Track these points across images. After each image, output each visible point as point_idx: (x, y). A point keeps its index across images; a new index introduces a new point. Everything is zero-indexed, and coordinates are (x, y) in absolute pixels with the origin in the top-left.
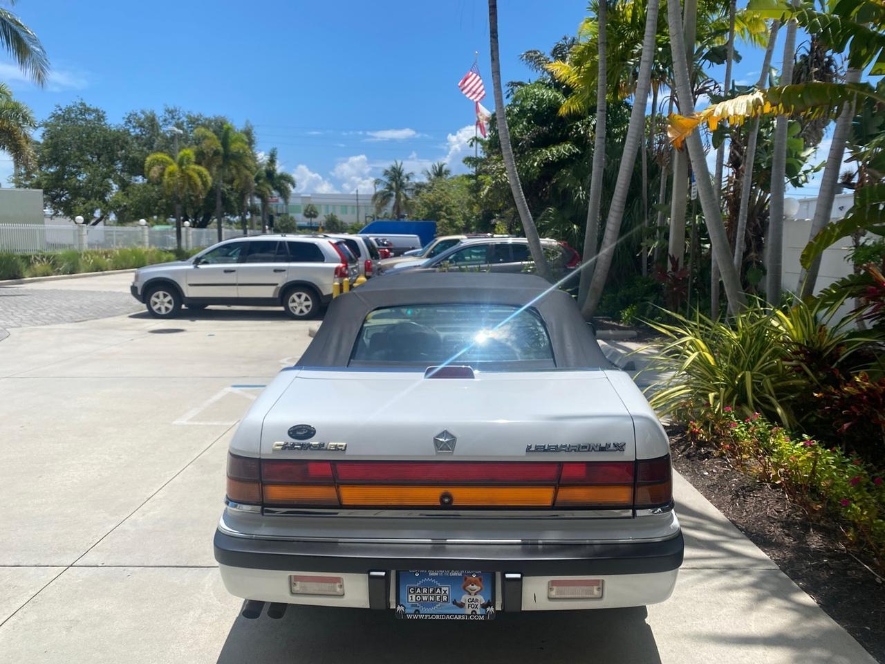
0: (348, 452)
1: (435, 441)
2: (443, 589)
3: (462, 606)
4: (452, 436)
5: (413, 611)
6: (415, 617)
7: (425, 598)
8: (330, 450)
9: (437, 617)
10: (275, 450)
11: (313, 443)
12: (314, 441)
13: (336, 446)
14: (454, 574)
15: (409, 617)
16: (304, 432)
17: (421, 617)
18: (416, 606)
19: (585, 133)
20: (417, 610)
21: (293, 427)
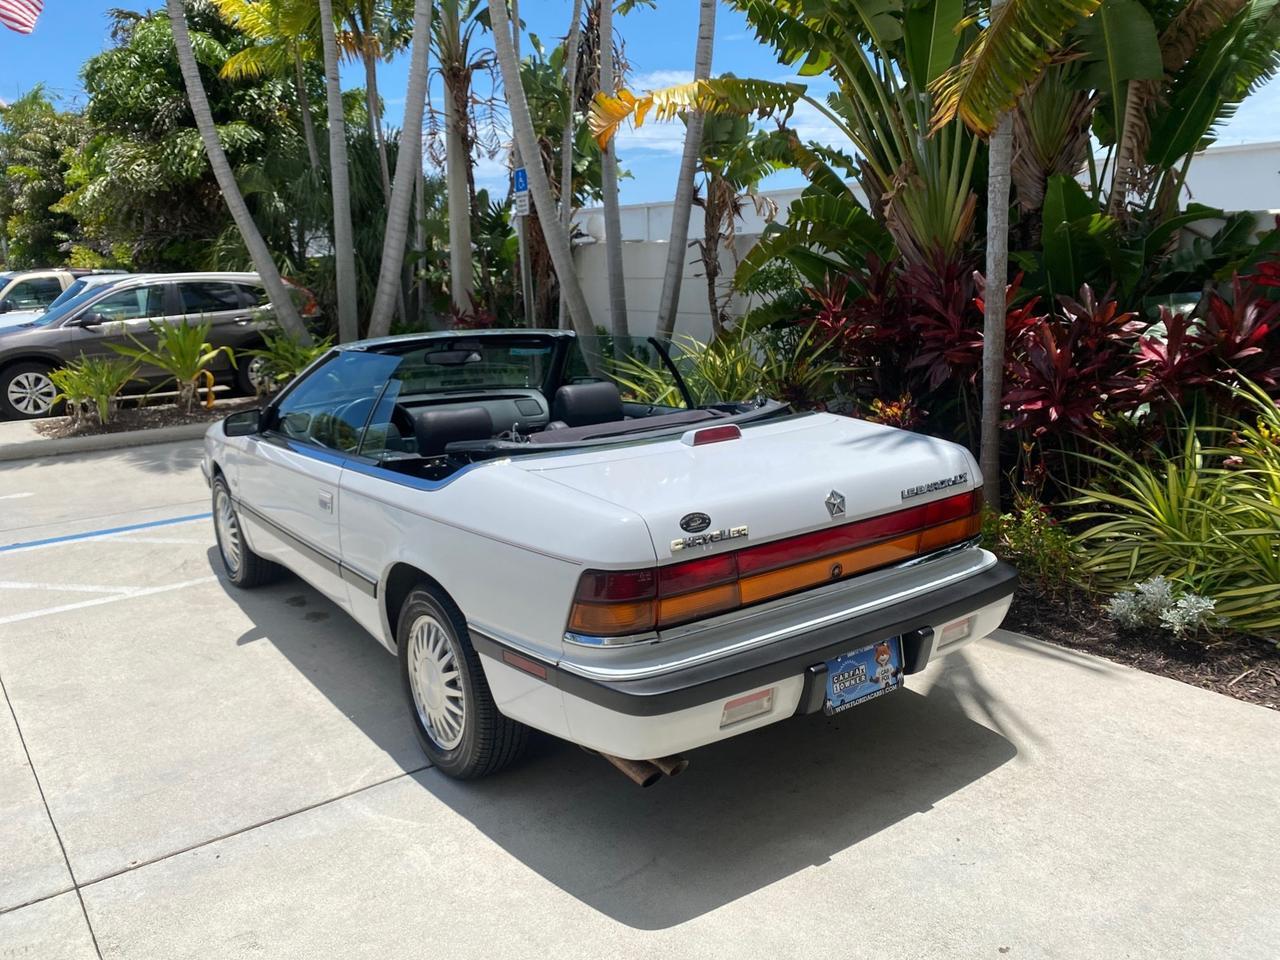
0: (750, 538)
1: (828, 503)
2: (861, 668)
3: (876, 681)
4: (842, 497)
5: (839, 703)
6: (843, 708)
7: (847, 684)
8: (734, 537)
9: (861, 701)
10: (674, 552)
11: (715, 533)
12: (713, 531)
13: (738, 532)
14: (867, 648)
15: (838, 710)
16: (698, 522)
17: (848, 706)
18: (840, 696)
19: (268, 110)
20: (843, 700)
21: (684, 518)
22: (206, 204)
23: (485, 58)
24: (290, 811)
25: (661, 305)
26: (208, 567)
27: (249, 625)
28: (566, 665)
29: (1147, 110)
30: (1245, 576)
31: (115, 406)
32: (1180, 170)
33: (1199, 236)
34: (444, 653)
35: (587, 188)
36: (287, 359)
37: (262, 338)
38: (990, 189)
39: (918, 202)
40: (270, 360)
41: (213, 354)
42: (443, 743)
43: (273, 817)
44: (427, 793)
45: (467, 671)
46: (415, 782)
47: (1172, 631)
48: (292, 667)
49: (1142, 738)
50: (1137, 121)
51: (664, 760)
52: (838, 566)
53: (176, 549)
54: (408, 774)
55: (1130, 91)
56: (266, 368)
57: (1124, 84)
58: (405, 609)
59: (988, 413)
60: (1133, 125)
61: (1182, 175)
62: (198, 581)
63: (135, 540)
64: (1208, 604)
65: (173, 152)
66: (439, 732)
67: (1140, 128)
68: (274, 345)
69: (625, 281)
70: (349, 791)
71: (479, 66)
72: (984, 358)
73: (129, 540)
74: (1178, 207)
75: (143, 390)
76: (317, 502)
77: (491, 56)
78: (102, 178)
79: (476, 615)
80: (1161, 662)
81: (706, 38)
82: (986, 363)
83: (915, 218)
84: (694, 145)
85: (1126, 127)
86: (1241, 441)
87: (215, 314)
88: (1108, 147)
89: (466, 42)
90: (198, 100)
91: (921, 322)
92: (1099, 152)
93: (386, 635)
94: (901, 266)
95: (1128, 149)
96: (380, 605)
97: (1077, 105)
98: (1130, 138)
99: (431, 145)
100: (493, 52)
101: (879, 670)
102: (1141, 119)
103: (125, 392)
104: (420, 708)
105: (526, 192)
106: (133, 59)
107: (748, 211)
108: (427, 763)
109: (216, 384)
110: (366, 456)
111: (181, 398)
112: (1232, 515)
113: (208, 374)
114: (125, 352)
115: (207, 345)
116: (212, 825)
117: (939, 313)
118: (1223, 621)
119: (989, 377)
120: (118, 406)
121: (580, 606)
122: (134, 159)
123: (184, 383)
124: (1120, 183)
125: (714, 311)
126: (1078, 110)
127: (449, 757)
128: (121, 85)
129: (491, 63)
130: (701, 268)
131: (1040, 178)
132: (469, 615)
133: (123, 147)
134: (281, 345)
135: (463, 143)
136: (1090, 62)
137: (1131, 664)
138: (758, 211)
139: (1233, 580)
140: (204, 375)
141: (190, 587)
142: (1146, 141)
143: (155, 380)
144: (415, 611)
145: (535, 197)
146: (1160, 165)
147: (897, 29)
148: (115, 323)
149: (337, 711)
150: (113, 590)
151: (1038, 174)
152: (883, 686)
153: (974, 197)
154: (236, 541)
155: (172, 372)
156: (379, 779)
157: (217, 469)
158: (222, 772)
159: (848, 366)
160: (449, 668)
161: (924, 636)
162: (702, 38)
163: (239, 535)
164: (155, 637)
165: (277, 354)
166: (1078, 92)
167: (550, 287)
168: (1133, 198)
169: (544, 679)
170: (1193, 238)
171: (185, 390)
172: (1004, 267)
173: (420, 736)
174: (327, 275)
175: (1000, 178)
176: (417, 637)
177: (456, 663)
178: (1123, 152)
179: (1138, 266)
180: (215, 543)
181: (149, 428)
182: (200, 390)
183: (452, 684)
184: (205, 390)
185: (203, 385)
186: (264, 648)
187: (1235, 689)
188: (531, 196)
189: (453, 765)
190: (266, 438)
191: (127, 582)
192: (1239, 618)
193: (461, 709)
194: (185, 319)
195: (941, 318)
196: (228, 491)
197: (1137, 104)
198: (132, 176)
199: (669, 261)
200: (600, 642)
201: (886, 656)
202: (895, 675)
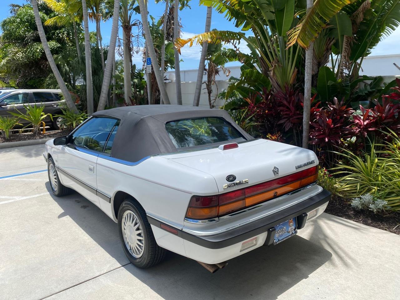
0: (249, 183)
1: (273, 171)
2: (284, 228)
3: (289, 232)
4: (278, 169)
5: (278, 241)
6: (279, 242)
7: (280, 234)
8: (244, 183)
9: (284, 239)
10: (224, 189)
13: (245, 181)
14: (286, 221)
15: (277, 243)
16: (232, 178)
17: (280, 241)
18: (278, 238)
19: (62, 37)
20: (279, 240)
21: (227, 177)
22: (42, 67)
23: (136, 22)
24: (80, 282)
25: (194, 102)
26: (46, 189)
27: (62, 211)
28: (184, 230)
29: (350, 44)
30: (393, 193)
31: (11, 133)
32: (359, 63)
33: (366, 84)
34: (136, 224)
35: (169, 64)
36: (70, 118)
37: (61, 111)
38: (306, 67)
39: (279, 71)
40: (64, 118)
41: (45, 116)
42: (135, 255)
43: (74, 285)
44: (130, 274)
45: (145, 231)
46: (125, 269)
47: (373, 211)
48: (77, 225)
49: (370, 249)
50: (346, 47)
51: (220, 264)
52: (276, 193)
53: (34, 183)
54: (122, 266)
55: (345, 38)
56: (63, 121)
57: (342, 36)
58: (121, 208)
59: (305, 138)
60: (345, 48)
61: (360, 65)
62: (42, 194)
63: (19, 179)
64: (385, 202)
65: (31, 50)
66: (134, 251)
67: (348, 49)
68: (66, 113)
69: (182, 94)
70: (102, 273)
71: (134, 25)
72: (303, 121)
73: (17, 179)
74: (358, 74)
75: (21, 127)
76: (88, 169)
77: (138, 22)
78: (7, 58)
79: (149, 211)
80: (370, 221)
81: (209, 18)
82: (304, 123)
83: (278, 76)
84: (205, 51)
85: (343, 49)
86: (388, 148)
87: (46, 103)
88: (337, 55)
89: (130, 17)
90: (42, 33)
91: (282, 109)
92: (335, 57)
93: (113, 216)
94: (273, 91)
95: (344, 56)
96: (111, 205)
97: (328, 41)
98: (345, 52)
99: (119, 50)
100: (139, 20)
101: (290, 228)
102: (348, 47)
103: (14, 128)
104: (126, 243)
105: (150, 65)
106: (18, 20)
107: (221, 73)
108: (129, 262)
109: (46, 126)
110: (106, 153)
111: (34, 130)
112: (390, 173)
113: (43, 122)
114: (15, 115)
115: (43, 113)
116: (52, 288)
117: (287, 106)
118: (389, 208)
119: (305, 127)
120: (12, 133)
121: (191, 209)
122: (17, 53)
123: (35, 125)
124: (341, 66)
125: (210, 104)
126: (328, 43)
127: (138, 261)
128: (14, 28)
129: (138, 24)
130: (206, 91)
131: (317, 64)
132: (147, 211)
133: (14, 48)
134: (68, 113)
135: (129, 50)
136: (333, 29)
137: (360, 222)
138: (224, 73)
139: (389, 194)
140: (42, 123)
141: (39, 196)
142: (350, 54)
143: (25, 124)
144: (125, 209)
145: (154, 67)
146: (353, 61)
147: (273, 17)
148: (12, 105)
149: (94, 242)
150: (12, 198)
151: (317, 63)
152: (291, 234)
153: (296, 70)
154: (56, 181)
155: (32, 122)
156: (112, 269)
157: (50, 156)
158: (54, 267)
159: (257, 123)
160: (138, 229)
161: (305, 216)
162: (208, 18)
163: (58, 178)
164: (27, 215)
165: (67, 116)
166: (328, 38)
167: (156, 96)
168: (346, 71)
169: (177, 235)
170: (364, 84)
171: (35, 128)
172: (310, 92)
173: (126, 252)
174: (83, 91)
175: (309, 63)
176: (125, 218)
177: (141, 227)
178: (343, 57)
179: (348, 93)
180: (48, 180)
181: (23, 140)
182: (41, 128)
183: (139, 235)
184: (43, 128)
185: (42, 126)
186: (68, 219)
187: (395, 231)
188: (152, 66)
189: (140, 263)
190: (69, 146)
191: (17, 195)
192: (393, 207)
193: (143, 244)
194: (36, 104)
195: (288, 108)
196: (54, 164)
197: (346, 42)
198: (16, 58)
199: (196, 88)
200: (197, 222)
201: (292, 224)
202: (295, 230)
